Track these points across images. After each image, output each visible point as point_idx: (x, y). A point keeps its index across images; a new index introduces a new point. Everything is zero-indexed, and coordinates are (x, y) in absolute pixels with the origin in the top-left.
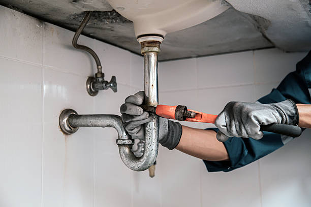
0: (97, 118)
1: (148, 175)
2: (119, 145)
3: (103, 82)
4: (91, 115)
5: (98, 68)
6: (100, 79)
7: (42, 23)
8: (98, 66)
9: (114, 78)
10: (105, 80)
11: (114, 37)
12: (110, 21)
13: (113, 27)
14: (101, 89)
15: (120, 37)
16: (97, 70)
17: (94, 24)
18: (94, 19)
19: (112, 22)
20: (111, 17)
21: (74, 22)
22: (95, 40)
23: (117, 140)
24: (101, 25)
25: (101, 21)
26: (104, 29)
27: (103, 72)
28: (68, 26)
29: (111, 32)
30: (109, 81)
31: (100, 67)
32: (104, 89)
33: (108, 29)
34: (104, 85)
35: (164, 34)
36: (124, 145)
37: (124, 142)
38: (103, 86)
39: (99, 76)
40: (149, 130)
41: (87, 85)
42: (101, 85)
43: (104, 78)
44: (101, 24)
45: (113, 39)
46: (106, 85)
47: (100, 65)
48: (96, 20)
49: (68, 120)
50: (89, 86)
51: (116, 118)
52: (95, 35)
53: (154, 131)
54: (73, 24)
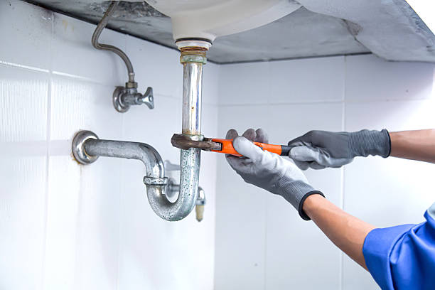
0: (120, 146)
1: (195, 217)
2: (146, 184)
3: (136, 94)
4: (113, 141)
5: (130, 76)
6: (132, 91)
7: (51, 15)
8: (129, 72)
9: (150, 89)
10: (139, 92)
11: (153, 32)
12: (145, 13)
13: (149, 21)
14: (133, 104)
15: (161, 34)
16: (128, 77)
17: (124, 16)
18: (123, 10)
19: (147, 15)
20: (145, 8)
21: (95, 13)
22: (128, 36)
23: (145, 178)
24: (132, 18)
25: (133, 12)
26: (138, 23)
27: (136, 81)
28: (88, 17)
29: (148, 27)
30: (143, 94)
31: (131, 74)
32: (136, 104)
33: (143, 24)
34: (137, 98)
35: (212, 38)
36: (154, 185)
37: (153, 181)
38: (134, 101)
39: (130, 86)
40: (186, 169)
41: (114, 98)
42: (133, 99)
43: (138, 89)
44: (133, 16)
45: (153, 35)
46: (138, 99)
47: (133, 72)
48: (125, 11)
49: (84, 146)
50: (116, 98)
51: (145, 148)
52: (128, 30)
53: (192, 170)
54: (95, 16)
